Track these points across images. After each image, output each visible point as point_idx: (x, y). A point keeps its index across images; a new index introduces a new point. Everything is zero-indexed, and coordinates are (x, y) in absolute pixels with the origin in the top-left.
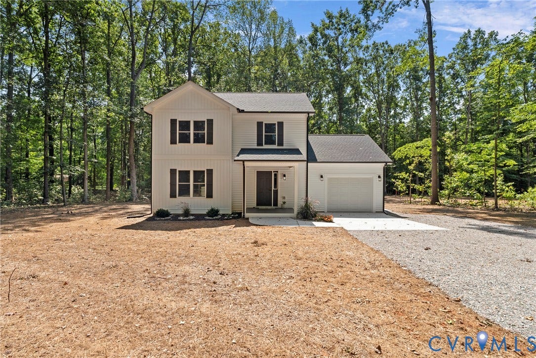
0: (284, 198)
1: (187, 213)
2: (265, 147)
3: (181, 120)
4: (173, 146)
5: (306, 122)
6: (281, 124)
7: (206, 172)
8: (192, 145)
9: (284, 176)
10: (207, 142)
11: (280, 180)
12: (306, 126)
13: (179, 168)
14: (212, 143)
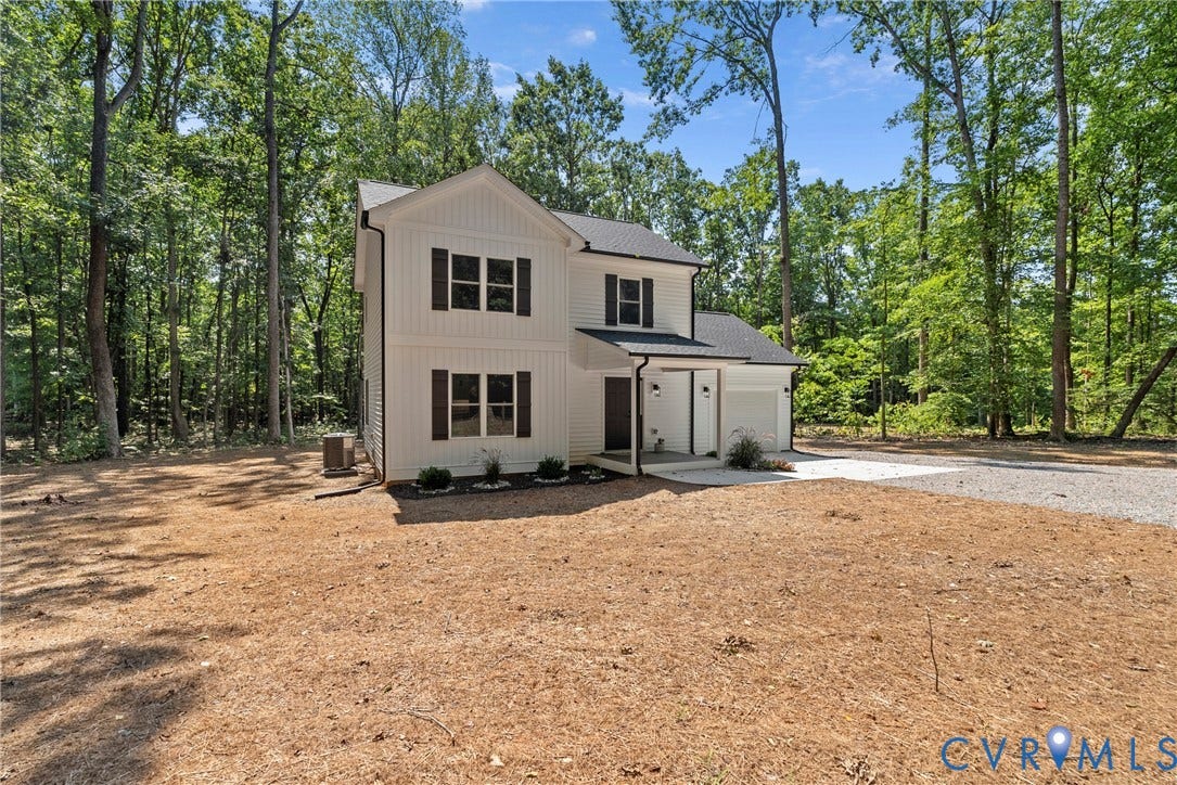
0: (655, 431)
1: (493, 473)
2: (621, 327)
3: (456, 253)
4: (439, 313)
5: (690, 282)
6: (648, 283)
7: (515, 377)
8: (482, 316)
9: (656, 387)
10: (518, 311)
11: (648, 395)
12: (690, 290)
13: (454, 369)
14: (527, 313)
